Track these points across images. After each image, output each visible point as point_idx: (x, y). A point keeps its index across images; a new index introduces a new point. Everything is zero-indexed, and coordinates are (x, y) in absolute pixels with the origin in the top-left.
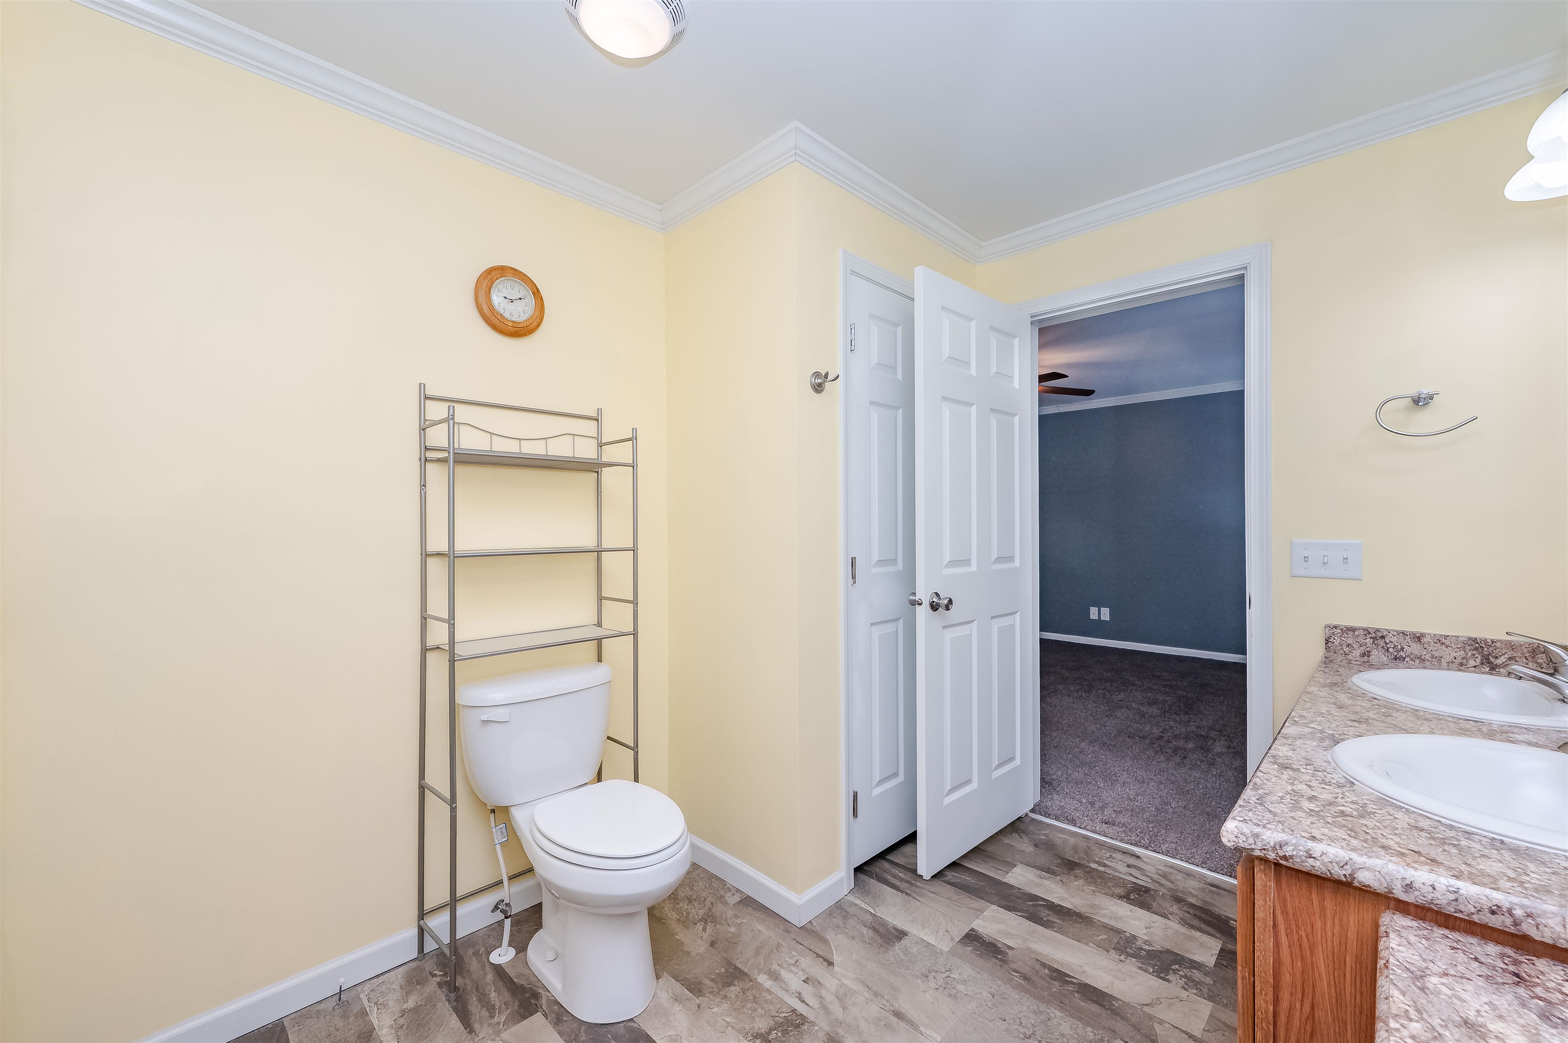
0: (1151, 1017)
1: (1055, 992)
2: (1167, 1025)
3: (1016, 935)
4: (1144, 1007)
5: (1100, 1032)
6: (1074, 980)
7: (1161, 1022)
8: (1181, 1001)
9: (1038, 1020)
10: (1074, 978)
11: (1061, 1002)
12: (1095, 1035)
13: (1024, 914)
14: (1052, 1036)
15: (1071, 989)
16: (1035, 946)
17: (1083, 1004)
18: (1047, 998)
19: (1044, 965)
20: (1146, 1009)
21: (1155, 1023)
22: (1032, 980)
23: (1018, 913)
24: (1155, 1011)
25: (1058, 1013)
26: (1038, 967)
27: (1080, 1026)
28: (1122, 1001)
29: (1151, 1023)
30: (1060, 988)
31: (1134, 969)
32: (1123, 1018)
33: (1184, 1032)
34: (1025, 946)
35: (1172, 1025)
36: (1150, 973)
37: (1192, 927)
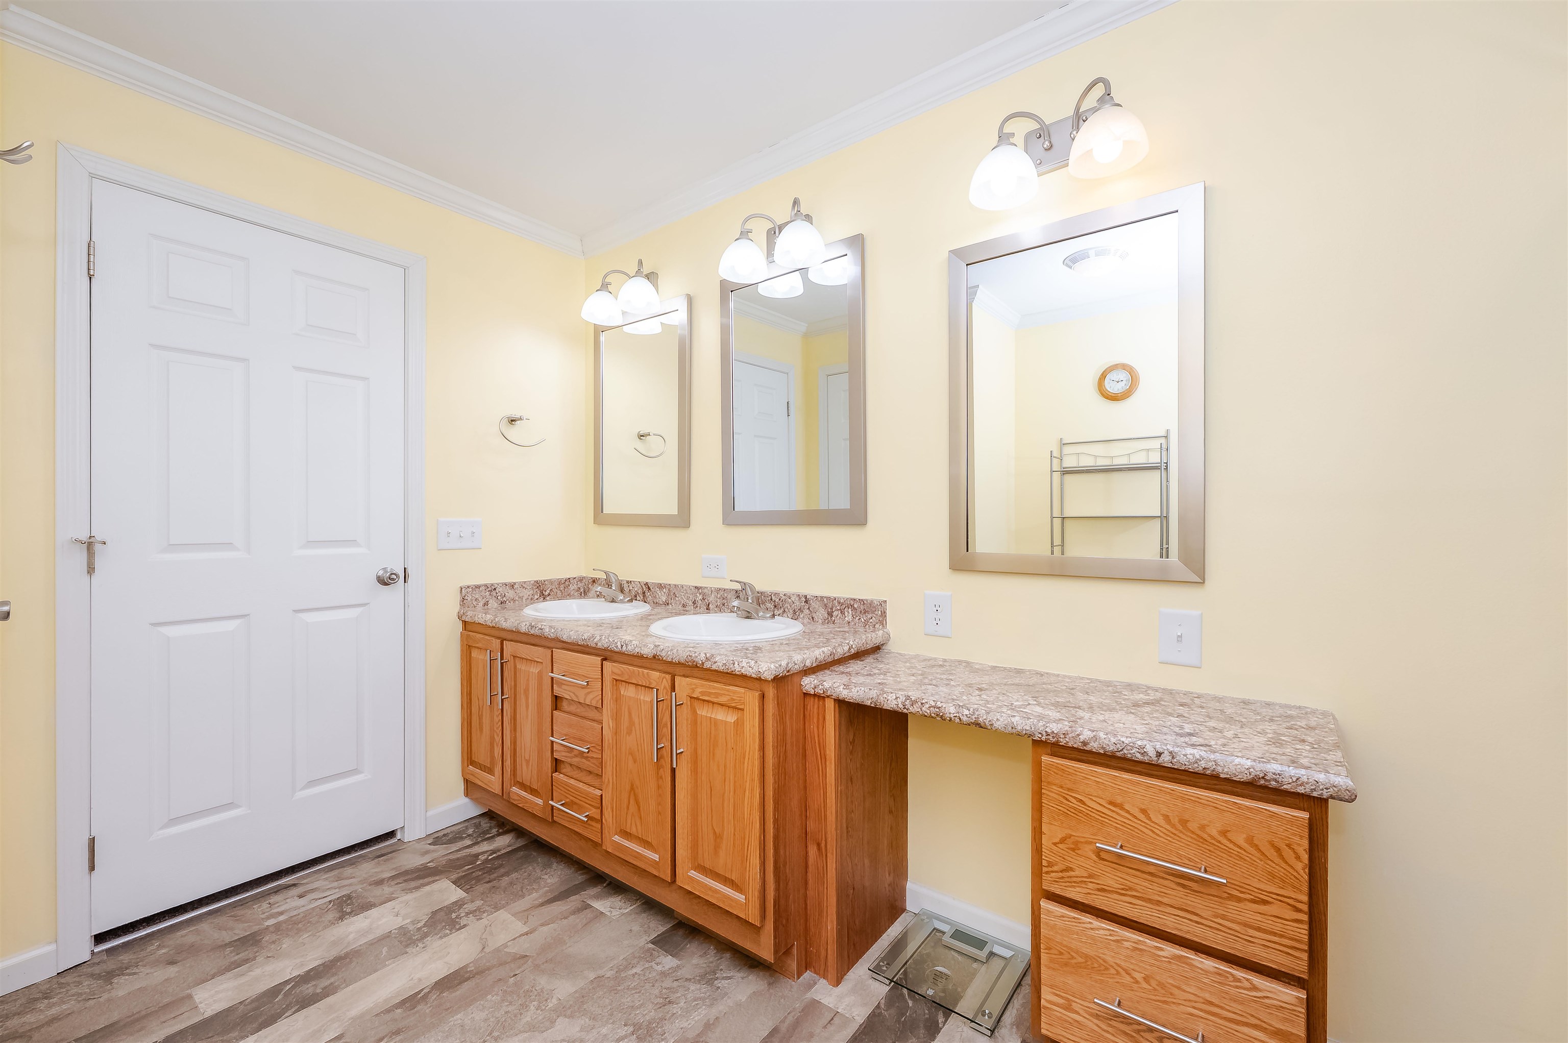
0: (498, 950)
1: (431, 1011)
2: (509, 944)
3: (323, 1026)
4: (485, 950)
5: (496, 989)
6: (425, 991)
7: (505, 945)
8: (490, 926)
9: (459, 1036)
10: (422, 990)
11: (446, 1010)
12: (497, 995)
13: (293, 1010)
14: (483, 1029)
15: (435, 996)
16: (354, 1012)
17: (458, 993)
18: (435, 1020)
19: (388, 1011)
20: (487, 950)
21: (505, 950)
22: (403, 1028)
23: (287, 1015)
24: (493, 944)
25: (459, 1016)
26: (388, 1017)
27: (482, 1002)
28: (470, 963)
29: (503, 953)
30: (429, 1005)
31: (440, 942)
32: (489, 969)
33: (520, 936)
34: (348, 1021)
35: (512, 940)
36: (451, 934)
37: (417, 888)
